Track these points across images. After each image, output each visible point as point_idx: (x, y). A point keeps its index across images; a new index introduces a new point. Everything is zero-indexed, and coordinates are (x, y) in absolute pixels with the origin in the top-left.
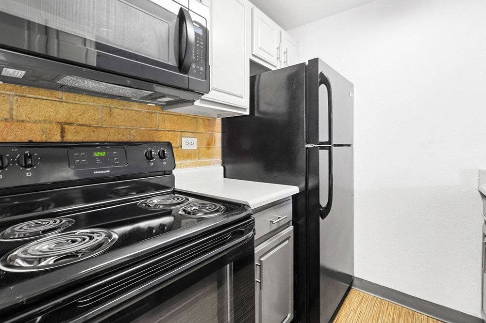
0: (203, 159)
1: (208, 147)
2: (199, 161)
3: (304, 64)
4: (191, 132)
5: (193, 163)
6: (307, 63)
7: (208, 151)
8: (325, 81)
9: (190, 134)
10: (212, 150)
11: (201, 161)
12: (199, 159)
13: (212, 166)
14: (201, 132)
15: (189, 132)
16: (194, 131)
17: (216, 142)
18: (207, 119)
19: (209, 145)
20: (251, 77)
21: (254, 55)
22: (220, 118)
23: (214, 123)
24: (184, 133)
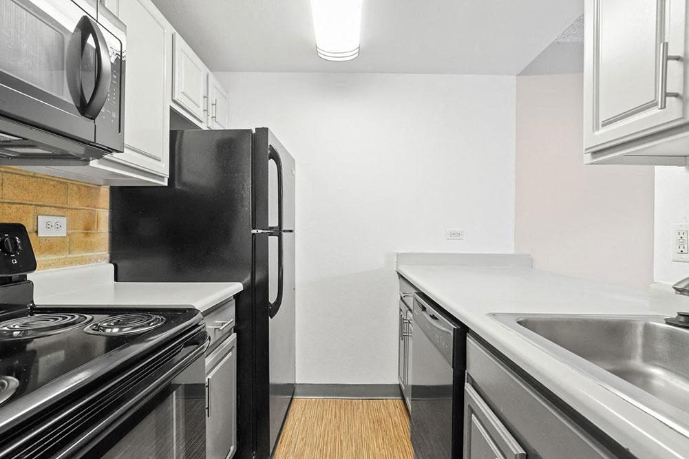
0: (77, 253)
1: (87, 233)
2: (70, 256)
3: (249, 131)
4: (55, 207)
5: (59, 259)
6: (254, 131)
7: (87, 239)
8: (275, 156)
9: (53, 211)
10: (93, 239)
11: (74, 256)
12: (70, 253)
13: (92, 264)
14: (73, 207)
15: (50, 206)
16: (61, 205)
17: (100, 224)
18: (85, 186)
19: (88, 229)
20: (171, 132)
21: (174, 101)
22: (108, 187)
23: (98, 194)
24: (42, 208)
